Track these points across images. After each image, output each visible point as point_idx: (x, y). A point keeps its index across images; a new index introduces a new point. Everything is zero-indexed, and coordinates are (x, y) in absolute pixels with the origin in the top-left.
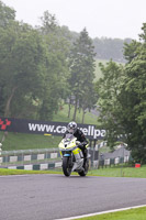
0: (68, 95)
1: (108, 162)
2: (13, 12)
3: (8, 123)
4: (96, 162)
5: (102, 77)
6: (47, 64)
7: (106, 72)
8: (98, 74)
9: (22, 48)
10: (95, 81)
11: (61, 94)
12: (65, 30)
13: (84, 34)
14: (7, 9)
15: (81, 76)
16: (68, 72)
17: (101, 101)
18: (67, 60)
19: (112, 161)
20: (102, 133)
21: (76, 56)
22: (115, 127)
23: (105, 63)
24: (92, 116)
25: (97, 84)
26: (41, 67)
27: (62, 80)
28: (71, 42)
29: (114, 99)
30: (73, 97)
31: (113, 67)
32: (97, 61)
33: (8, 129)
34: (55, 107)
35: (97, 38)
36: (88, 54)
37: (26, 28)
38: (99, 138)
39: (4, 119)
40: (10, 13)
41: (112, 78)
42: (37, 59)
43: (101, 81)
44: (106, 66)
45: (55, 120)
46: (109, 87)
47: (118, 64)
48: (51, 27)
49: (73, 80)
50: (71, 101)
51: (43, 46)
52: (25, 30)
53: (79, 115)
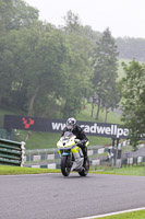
0: (91, 94)
1: (130, 160)
2: (37, 12)
3: (32, 122)
4: (119, 161)
5: (125, 76)
6: (71, 63)
7: (129, 72)
8: (121, 74)
9: (46, 48)
10: (118, 80)
11: (85, 93)
12: (88, 30)
13: (107, 34)
14: (31, 9)
15: (104, 75)
16: (91, 72)
17: (124, 100)
18: (90, 59)
19: (135, 160)
20: (125, 132)
21: (99, 55)
22: (138, 127)
23: (128, 62)
24: (115, 115)
25: (120, 83)
26: (64, 66)
27: (85, 79)
28: (94, 42)
29: (137, 98)
30: (96, 97)
31: (136, 66)
32: (120, 61)
33: (31, 128)
34: (78, 106)
35: (119, 38)
36: (111, 53)
37: (49, 27)
38: (122, 137)
39: (27, 119)
40: (34, 13)
41: (134, 77)
42: (60, 59)
43: (124, 80)
44: (129, 65)
46: (132, 87)
47: (140, 63)
48: (74, 26)
49: (96, 79)
50: (94, 100)
51: (67, 45)
52: (48, 30)
53: (102, 114)
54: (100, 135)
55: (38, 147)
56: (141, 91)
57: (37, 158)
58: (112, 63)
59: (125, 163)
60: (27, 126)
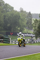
0: (26, 27)
1: (36, 42)
2: (13, 8)
3: (12, 33)
4: (33, 42)
5: (34, 22)
8: (33, 22)
9: (15, 16)
11: (25, 26)
12: (25, 12)
13: (30, 13)
15: (29, 22)
16: (26, 21)
17: (34, 28)
18: (26, 19)
19: (37, 42)
21: (28, 18)
22: (37, 34)
23: (35, 19)
24: (32, 32)
25: (33, 24)
26: (20, 20)
27: (25, 23)
30: (27, 27)
31: (36, 20)
32: (33, 19)
34: (23, 30)
36: (31, 17)
38: (34, 36)
40: (12, 8)
41: (36, 23)
44: (35, 20)
45: (23, 33)
46: (35, 25)
47: (37, 19)
48: (22, 11)
49: (27, 23)
50: (27, 28)
51: (20, 15)
52: (16, 12)
53: (29, 31)
54: (28, 36)
55: (14, 39)
56: (38, 26)
57: (14, 42)
58: (31, 19)
59: (34, 42)
60: (11, 34)
